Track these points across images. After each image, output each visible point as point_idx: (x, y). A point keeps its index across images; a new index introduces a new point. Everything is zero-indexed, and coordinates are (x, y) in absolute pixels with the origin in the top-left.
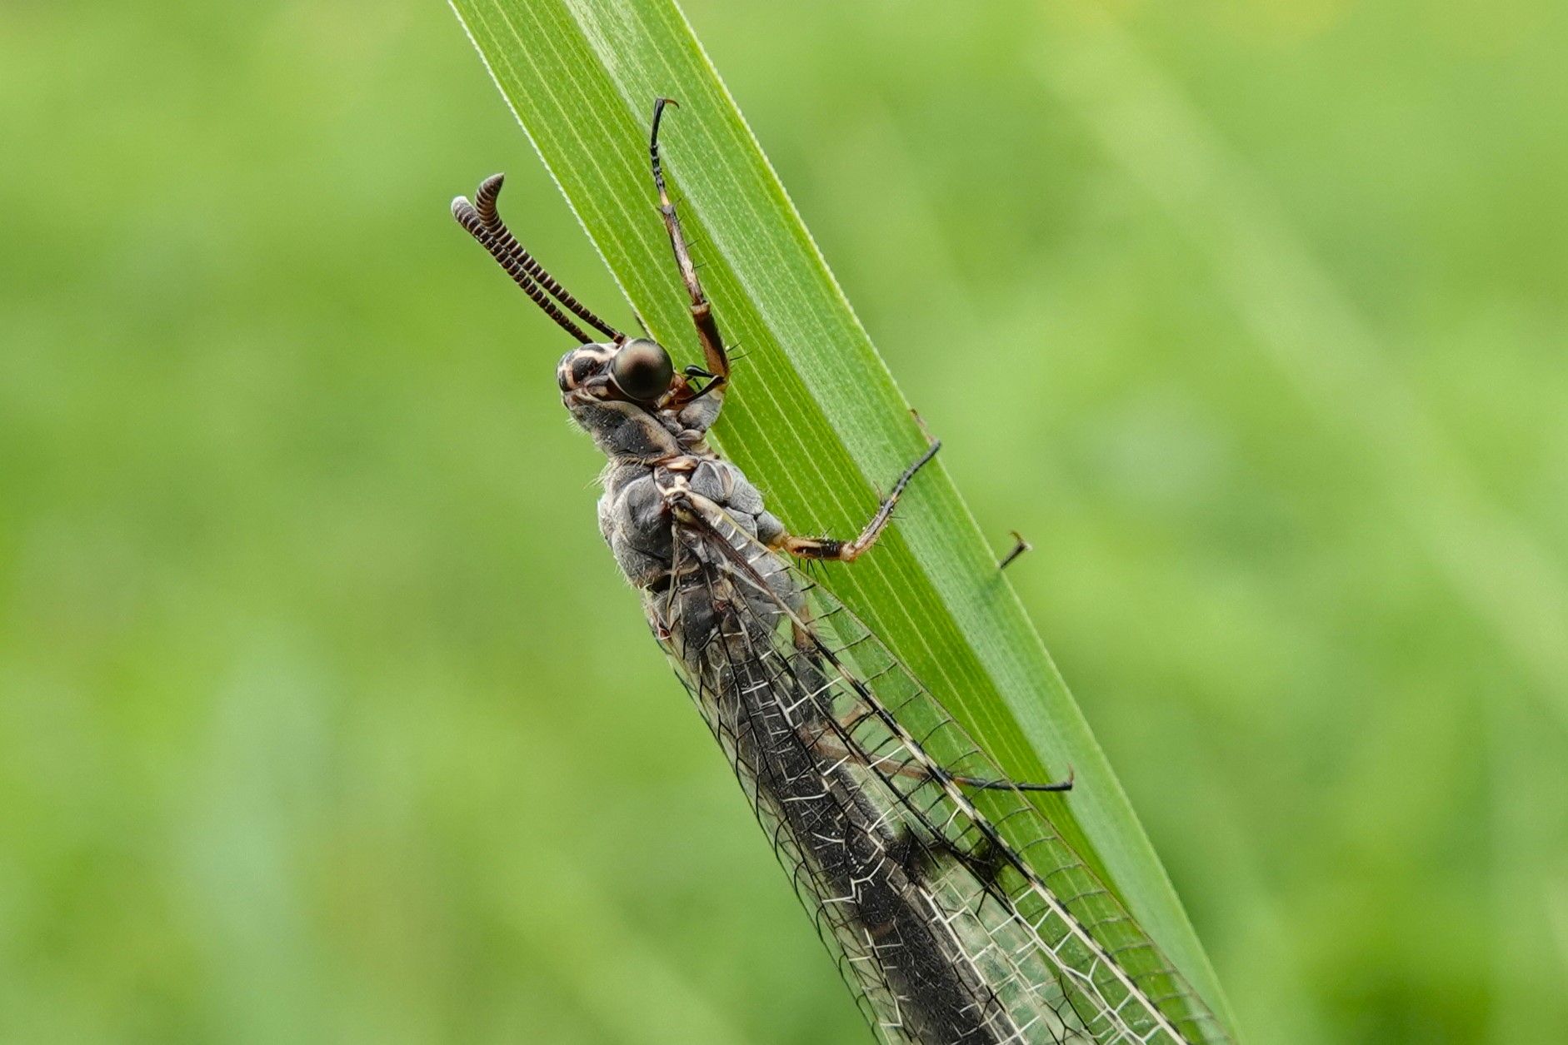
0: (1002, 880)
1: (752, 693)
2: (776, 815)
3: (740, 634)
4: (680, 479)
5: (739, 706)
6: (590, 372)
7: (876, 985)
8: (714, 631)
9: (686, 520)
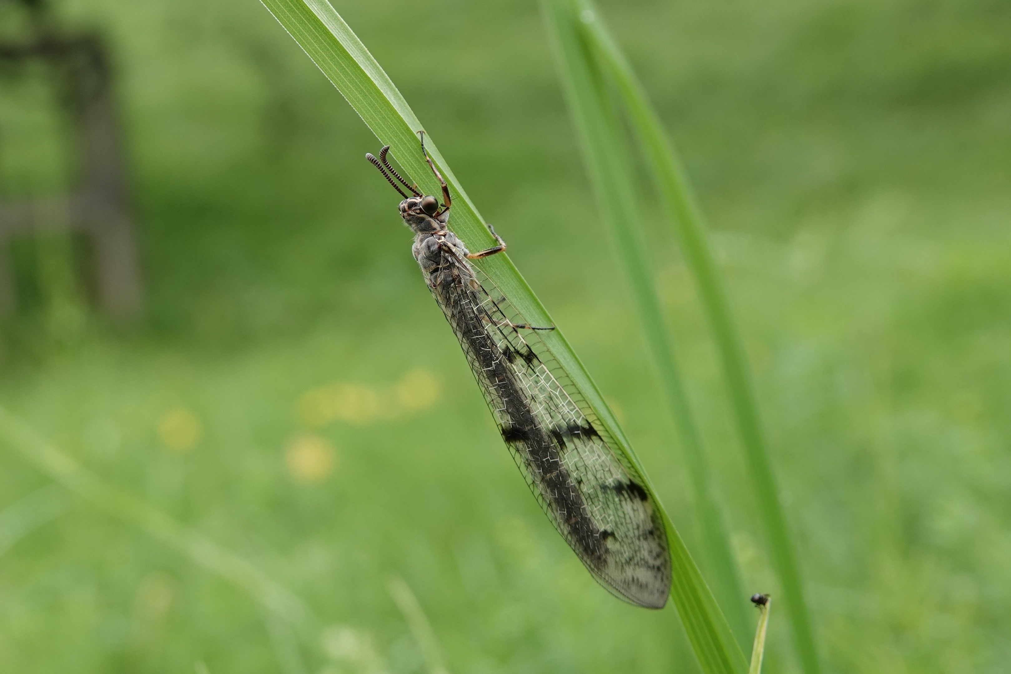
0: (533, 363)
1: (463, 304)
2: (467, 343)
3: (461, 285)
4: (443, 237)
5: (459, 308)
6: (414, 206)
7: (497, 396)
8: (452, 284)
9: (446, 250)
